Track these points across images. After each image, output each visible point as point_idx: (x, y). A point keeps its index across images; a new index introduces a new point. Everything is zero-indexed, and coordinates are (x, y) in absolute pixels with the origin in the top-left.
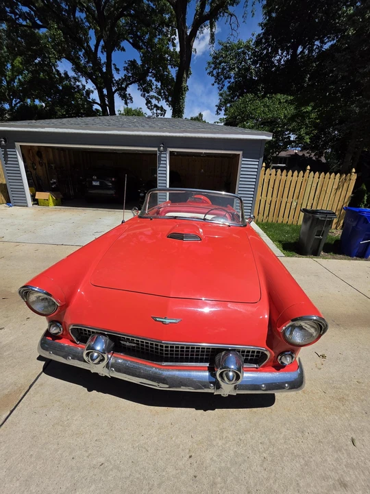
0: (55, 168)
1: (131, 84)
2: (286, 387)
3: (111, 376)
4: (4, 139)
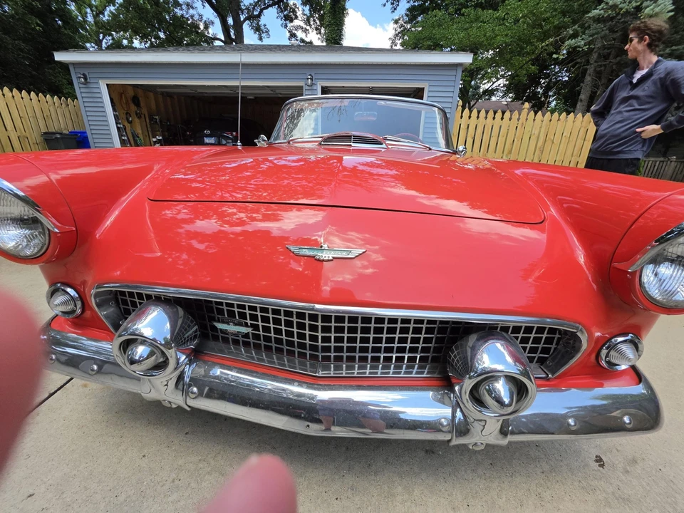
0: (161, 121)
1: (266, 8)
2: (625, 423)
3: (189, 407)
4: (84, 74)
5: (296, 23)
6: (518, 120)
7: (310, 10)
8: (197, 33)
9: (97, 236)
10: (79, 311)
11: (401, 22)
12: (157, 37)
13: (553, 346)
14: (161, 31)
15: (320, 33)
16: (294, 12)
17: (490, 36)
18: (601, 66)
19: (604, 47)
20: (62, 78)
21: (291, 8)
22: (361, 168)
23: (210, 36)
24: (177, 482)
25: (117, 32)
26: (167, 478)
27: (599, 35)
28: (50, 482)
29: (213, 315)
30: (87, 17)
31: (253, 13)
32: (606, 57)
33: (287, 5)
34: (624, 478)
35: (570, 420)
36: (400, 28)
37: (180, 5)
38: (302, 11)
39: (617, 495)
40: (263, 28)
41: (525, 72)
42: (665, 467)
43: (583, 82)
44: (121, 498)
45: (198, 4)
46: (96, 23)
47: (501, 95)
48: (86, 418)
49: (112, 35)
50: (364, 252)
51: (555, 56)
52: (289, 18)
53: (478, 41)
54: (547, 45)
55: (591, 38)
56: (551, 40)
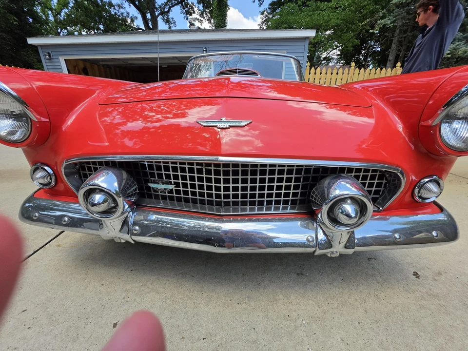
1: (173, 6)
2: (433, 236)
3: (133, 240)
4: (48, 53)
5: (194, 16)
6: (348, 74)
7: (203, 7)
8: (126, 25)
9: (63, 129)
10: (53, 183)
11: (266, 13)
12: (98, 29)
13: (382, 189)
14: (100, 24)
15: (211, 23)
16: (192, 8)
17: (326, 20)
18: (402, 37)
19: (403, 25)
20: (33, 58)
21: (190, 6)
22: (244, 82)
23: (135, 27)
24: (126, 299)
25: (71, 27)
26: (119, 297)
27: (400, 16)
28: (38, 302)
29: (147, 178)
30: (49, 17)
31: (164, 10)
32: (406, 32)
33: (187, 4)
34: (433, 284)
35: (396, 235)
36: (265, 17)
37: (114, 6)
38: (198, 8)
39: (429, 294)
40: (171, 20)
41: (351, 44)
42: (461, 276)
43: (390, 48)
44: (88, 310)
45: (126, 5)
46: (56, 20)
47: (336, 61)
48: (61, 265)
49: (67, 29)
50: (250, 123)
51: (371, 31)
52: (189, 13)
53: (319, 23)
54: (365, 25)
55: (395, 19)
56: (368, 20)
